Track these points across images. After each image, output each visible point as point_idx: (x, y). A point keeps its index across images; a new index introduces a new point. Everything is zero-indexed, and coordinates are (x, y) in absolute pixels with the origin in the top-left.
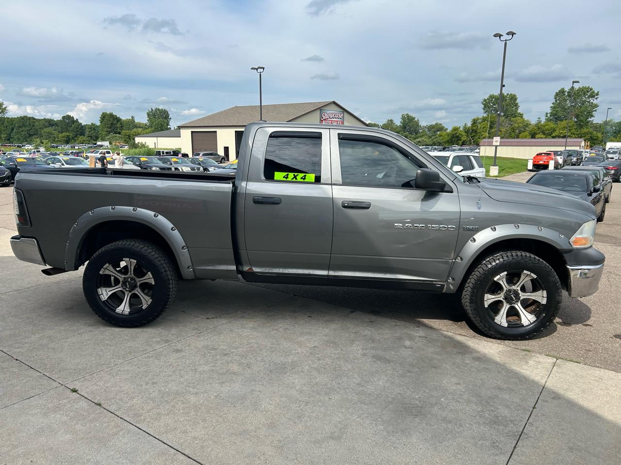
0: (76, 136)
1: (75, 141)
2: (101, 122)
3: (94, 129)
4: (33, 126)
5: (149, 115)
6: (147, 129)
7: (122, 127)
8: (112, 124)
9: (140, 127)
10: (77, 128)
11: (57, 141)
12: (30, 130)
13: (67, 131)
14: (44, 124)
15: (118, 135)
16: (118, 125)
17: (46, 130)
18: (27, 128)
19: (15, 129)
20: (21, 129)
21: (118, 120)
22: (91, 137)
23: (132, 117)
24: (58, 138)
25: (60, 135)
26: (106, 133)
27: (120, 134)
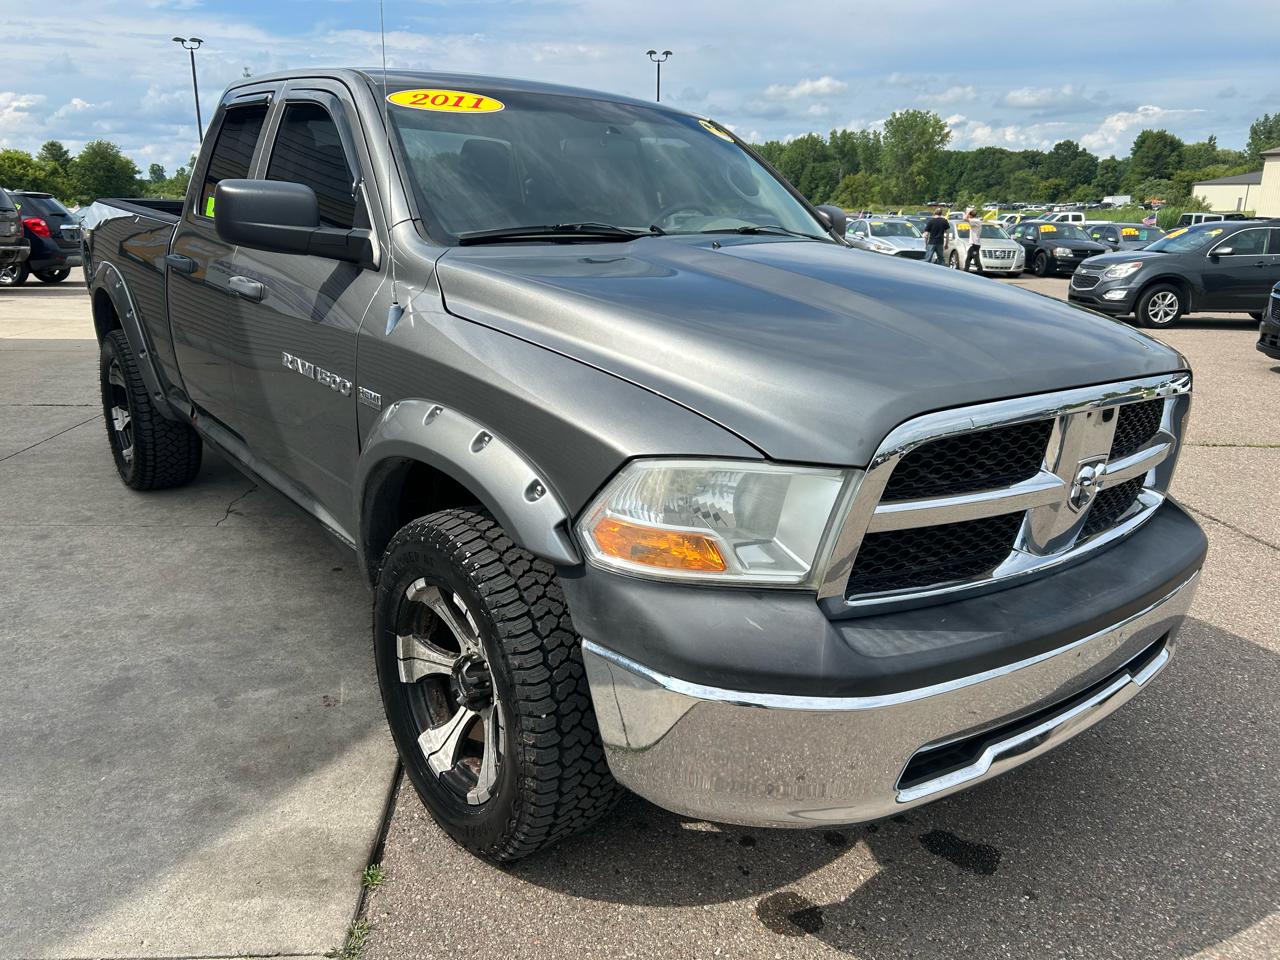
0: (1073, 186)
1: (1069, 196)
2: (1134, 154)
3: (1114, 169)
4: (998, 167)
5: (1254, 132)
6: (1240, 165)
7: (1180, 162)
8: (1158, 157)
9: (1224, 162)
10: (1080, 169)
11: (1034, 197)
12: (990, 175)
13: (1058, 175)
14: (1018, 163)
15: (1164, 181)
16: (1173, 158)
17: (1021, 174)
18: (986, 172)
19: (965, 175)
20: (975, 174)
21: (1174, 145)
22: (1103, 186)
23: (1211, 139)
24: (1037, 190)
25: (1044, 184)
26: (1139, 177)
27: (1169, 179)
